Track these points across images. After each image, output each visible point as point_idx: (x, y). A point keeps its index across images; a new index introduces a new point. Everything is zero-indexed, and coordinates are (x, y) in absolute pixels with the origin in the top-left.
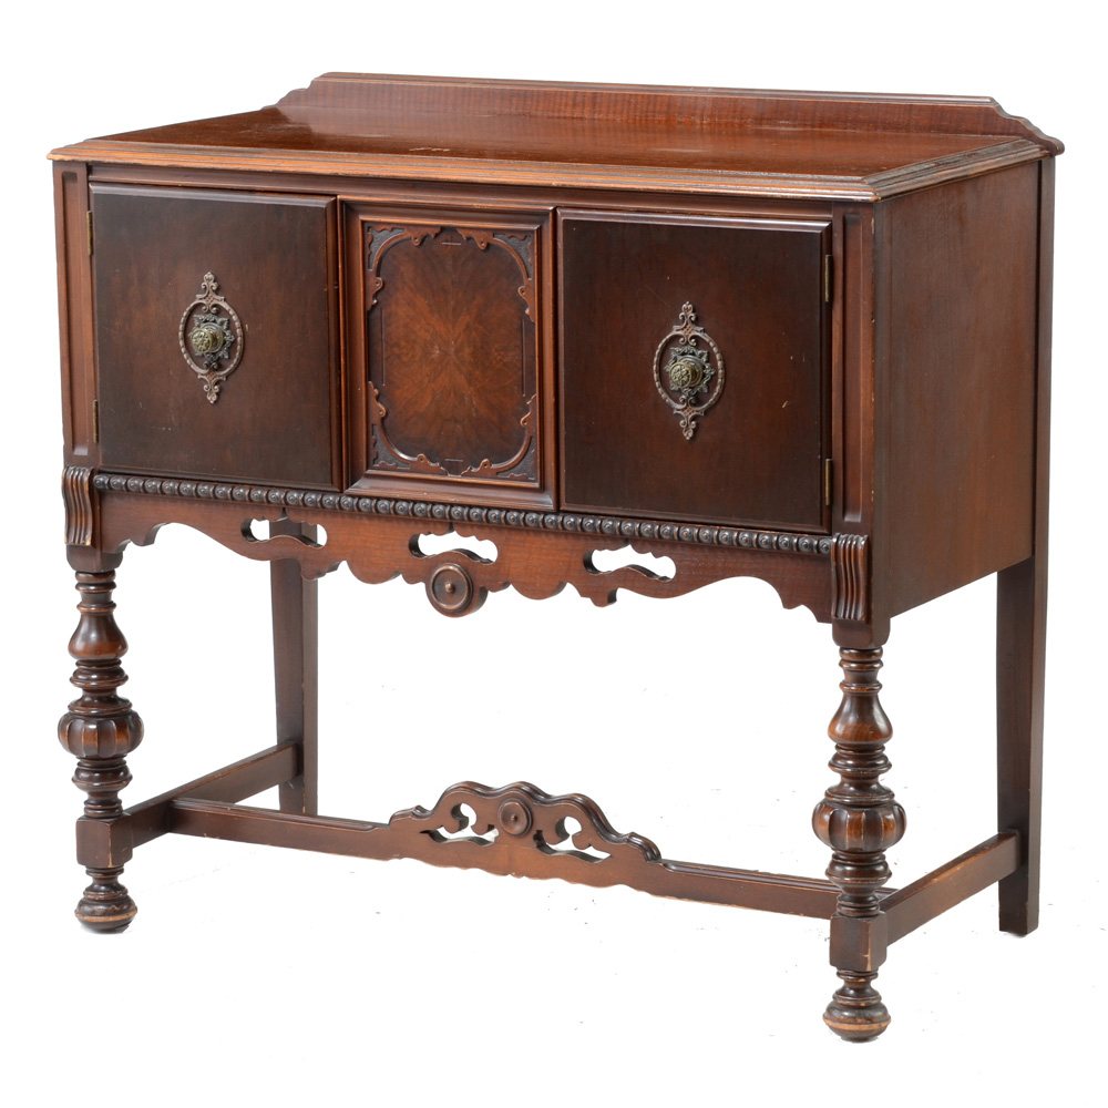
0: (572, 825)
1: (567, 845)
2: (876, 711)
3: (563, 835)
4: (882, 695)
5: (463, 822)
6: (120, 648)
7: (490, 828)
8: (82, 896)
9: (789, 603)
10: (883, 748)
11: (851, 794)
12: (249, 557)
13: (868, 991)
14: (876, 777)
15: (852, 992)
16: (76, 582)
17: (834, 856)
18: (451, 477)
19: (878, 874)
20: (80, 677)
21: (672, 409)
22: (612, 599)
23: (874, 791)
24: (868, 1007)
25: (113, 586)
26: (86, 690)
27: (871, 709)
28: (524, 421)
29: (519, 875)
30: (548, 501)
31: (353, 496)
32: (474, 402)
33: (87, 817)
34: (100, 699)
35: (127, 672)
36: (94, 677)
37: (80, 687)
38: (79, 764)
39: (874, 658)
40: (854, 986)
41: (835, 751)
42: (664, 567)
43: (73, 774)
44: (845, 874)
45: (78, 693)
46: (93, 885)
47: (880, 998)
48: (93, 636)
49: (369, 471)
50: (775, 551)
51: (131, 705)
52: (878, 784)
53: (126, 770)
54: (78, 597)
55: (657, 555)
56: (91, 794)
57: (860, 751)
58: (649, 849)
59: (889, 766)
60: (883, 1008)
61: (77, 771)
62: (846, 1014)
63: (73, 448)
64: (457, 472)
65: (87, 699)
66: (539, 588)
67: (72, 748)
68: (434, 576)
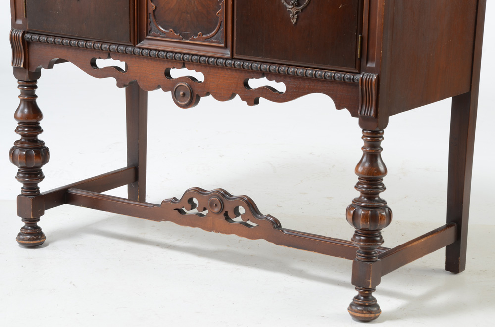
0: (242, 210)
1: (238, 219)
2: (379, 161)
3: (237, 214)
4: (382, 153)
5: (193, 206)
6: (38, 117)
7: (205, 209)
8: (20, 231)
9: (339, 107)
10: (382, 180)
11: (365, 202)
12: (94, 76)
13: (370, 297)
14: (378, 194)
15: (362, 298)
16: (18, 85)
17: (356, 232)
18: (184, 41)
19: (377, 241)
20: (19, 129)
21: (286, 8)
22: (256, 102)
23: (376, 201)
24: (370, 306)
25: (36, 87)
26: (23, 136)
27: (376, 160)
28: (218, 14)
29: (217, 231)
30: (228, 53)
31: (140, 48)
32: (196, 4)
33: (22, 195)
34: (29, 140)
35: (42, 128)
36: (26, 130)
37: (20, 134)
38: (19, 170)
39: (379, 135)
40: (363, 295)
41: (358, 181)
42: (281, 87)
43: (16, 175)
44: (360, 240)
45: (19, 137)
46: (25, 226)
47: (376, 301)
48: (26, 110)
49: (148, 37)
50: (333, 81)
51: (44, 143)
52: (379, 197)
53: (41, 173)
54: (19, 92)
55: (277, 82)
56: (24, 184)
57: (370, 181)
58: (276, 224)
59: (384, 188)
60: (378, 306)
61: (18, 174)
62: (359, 308)
63: (16, 20)
64: (187, 38)
65: (23, 140)
66: (224, 96)
67: (14, 162)
68: (175, 88)
